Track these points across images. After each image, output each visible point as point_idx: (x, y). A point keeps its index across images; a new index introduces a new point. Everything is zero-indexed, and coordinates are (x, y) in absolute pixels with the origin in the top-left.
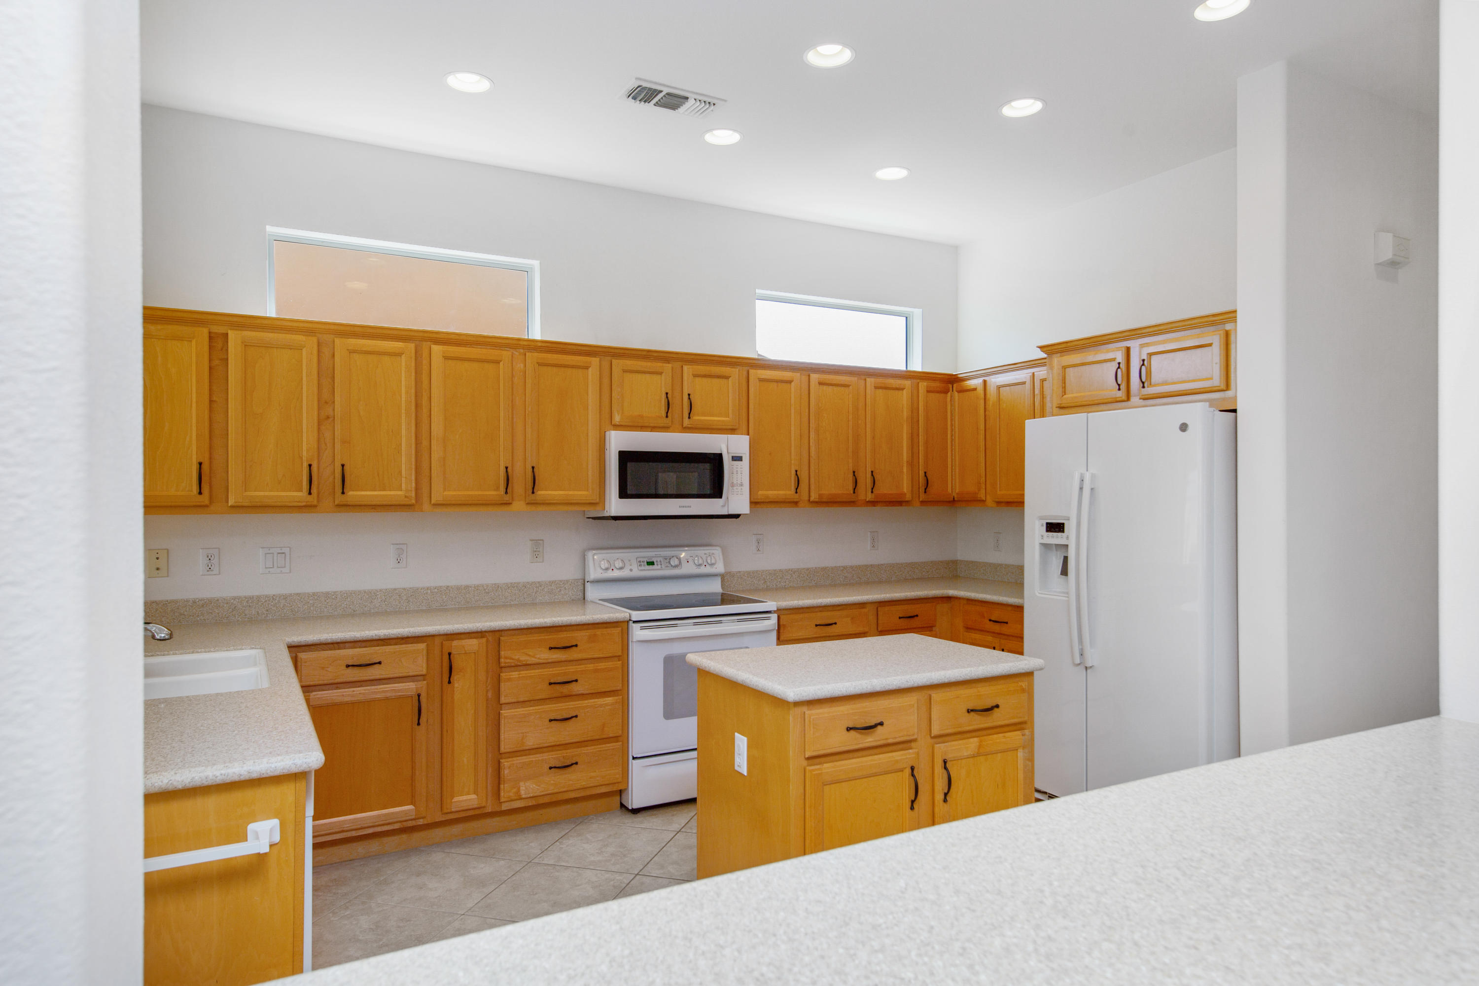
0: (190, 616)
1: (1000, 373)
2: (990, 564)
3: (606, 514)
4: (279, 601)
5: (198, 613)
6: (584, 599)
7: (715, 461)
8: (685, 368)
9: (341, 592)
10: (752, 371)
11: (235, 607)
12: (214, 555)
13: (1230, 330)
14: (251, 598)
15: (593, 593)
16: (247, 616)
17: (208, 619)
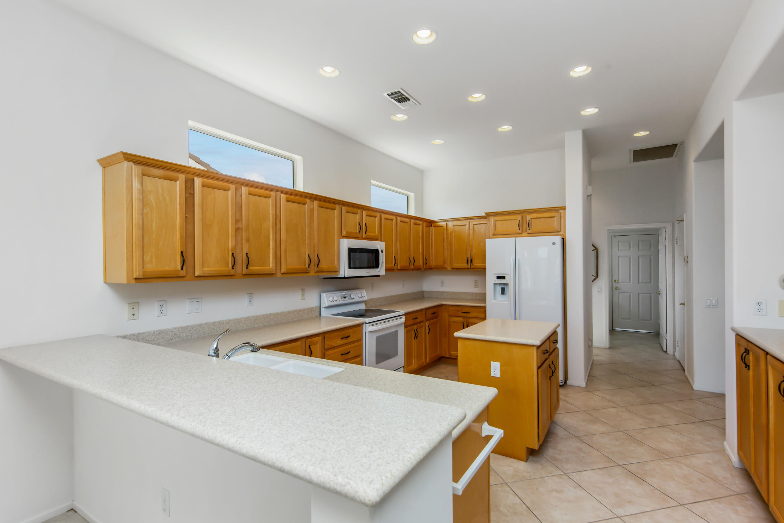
0: (152, 341)
1: (459, 220)
2: (440, 292)
3: (340, 276)
4: (197, 328)
5: (156, 339)
6: (320, 315)
7: (376, 252)
8: (364, 212)
9: (226, 320)
10: (382, 215)
11: (176, 333)
12: (163, 304)
13: (562, 213)
14: (183, 327)
15: (324, 313)
16: (182, 338)
17: (161, 342)
